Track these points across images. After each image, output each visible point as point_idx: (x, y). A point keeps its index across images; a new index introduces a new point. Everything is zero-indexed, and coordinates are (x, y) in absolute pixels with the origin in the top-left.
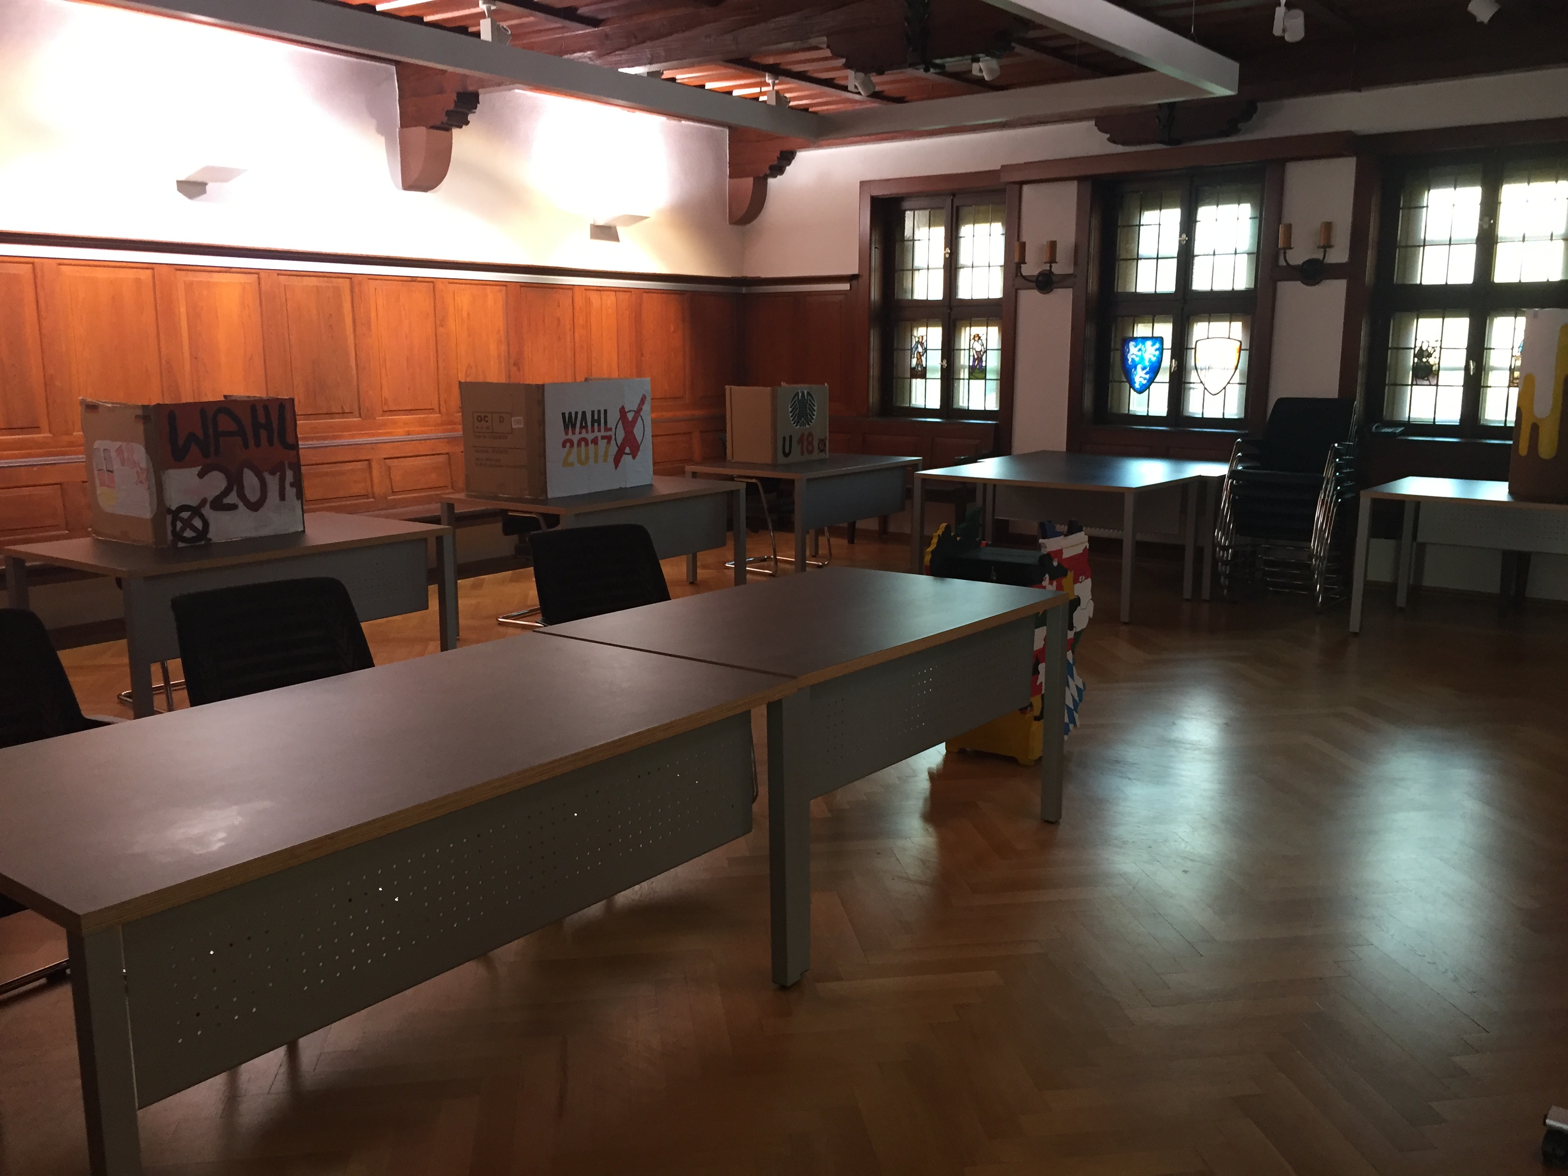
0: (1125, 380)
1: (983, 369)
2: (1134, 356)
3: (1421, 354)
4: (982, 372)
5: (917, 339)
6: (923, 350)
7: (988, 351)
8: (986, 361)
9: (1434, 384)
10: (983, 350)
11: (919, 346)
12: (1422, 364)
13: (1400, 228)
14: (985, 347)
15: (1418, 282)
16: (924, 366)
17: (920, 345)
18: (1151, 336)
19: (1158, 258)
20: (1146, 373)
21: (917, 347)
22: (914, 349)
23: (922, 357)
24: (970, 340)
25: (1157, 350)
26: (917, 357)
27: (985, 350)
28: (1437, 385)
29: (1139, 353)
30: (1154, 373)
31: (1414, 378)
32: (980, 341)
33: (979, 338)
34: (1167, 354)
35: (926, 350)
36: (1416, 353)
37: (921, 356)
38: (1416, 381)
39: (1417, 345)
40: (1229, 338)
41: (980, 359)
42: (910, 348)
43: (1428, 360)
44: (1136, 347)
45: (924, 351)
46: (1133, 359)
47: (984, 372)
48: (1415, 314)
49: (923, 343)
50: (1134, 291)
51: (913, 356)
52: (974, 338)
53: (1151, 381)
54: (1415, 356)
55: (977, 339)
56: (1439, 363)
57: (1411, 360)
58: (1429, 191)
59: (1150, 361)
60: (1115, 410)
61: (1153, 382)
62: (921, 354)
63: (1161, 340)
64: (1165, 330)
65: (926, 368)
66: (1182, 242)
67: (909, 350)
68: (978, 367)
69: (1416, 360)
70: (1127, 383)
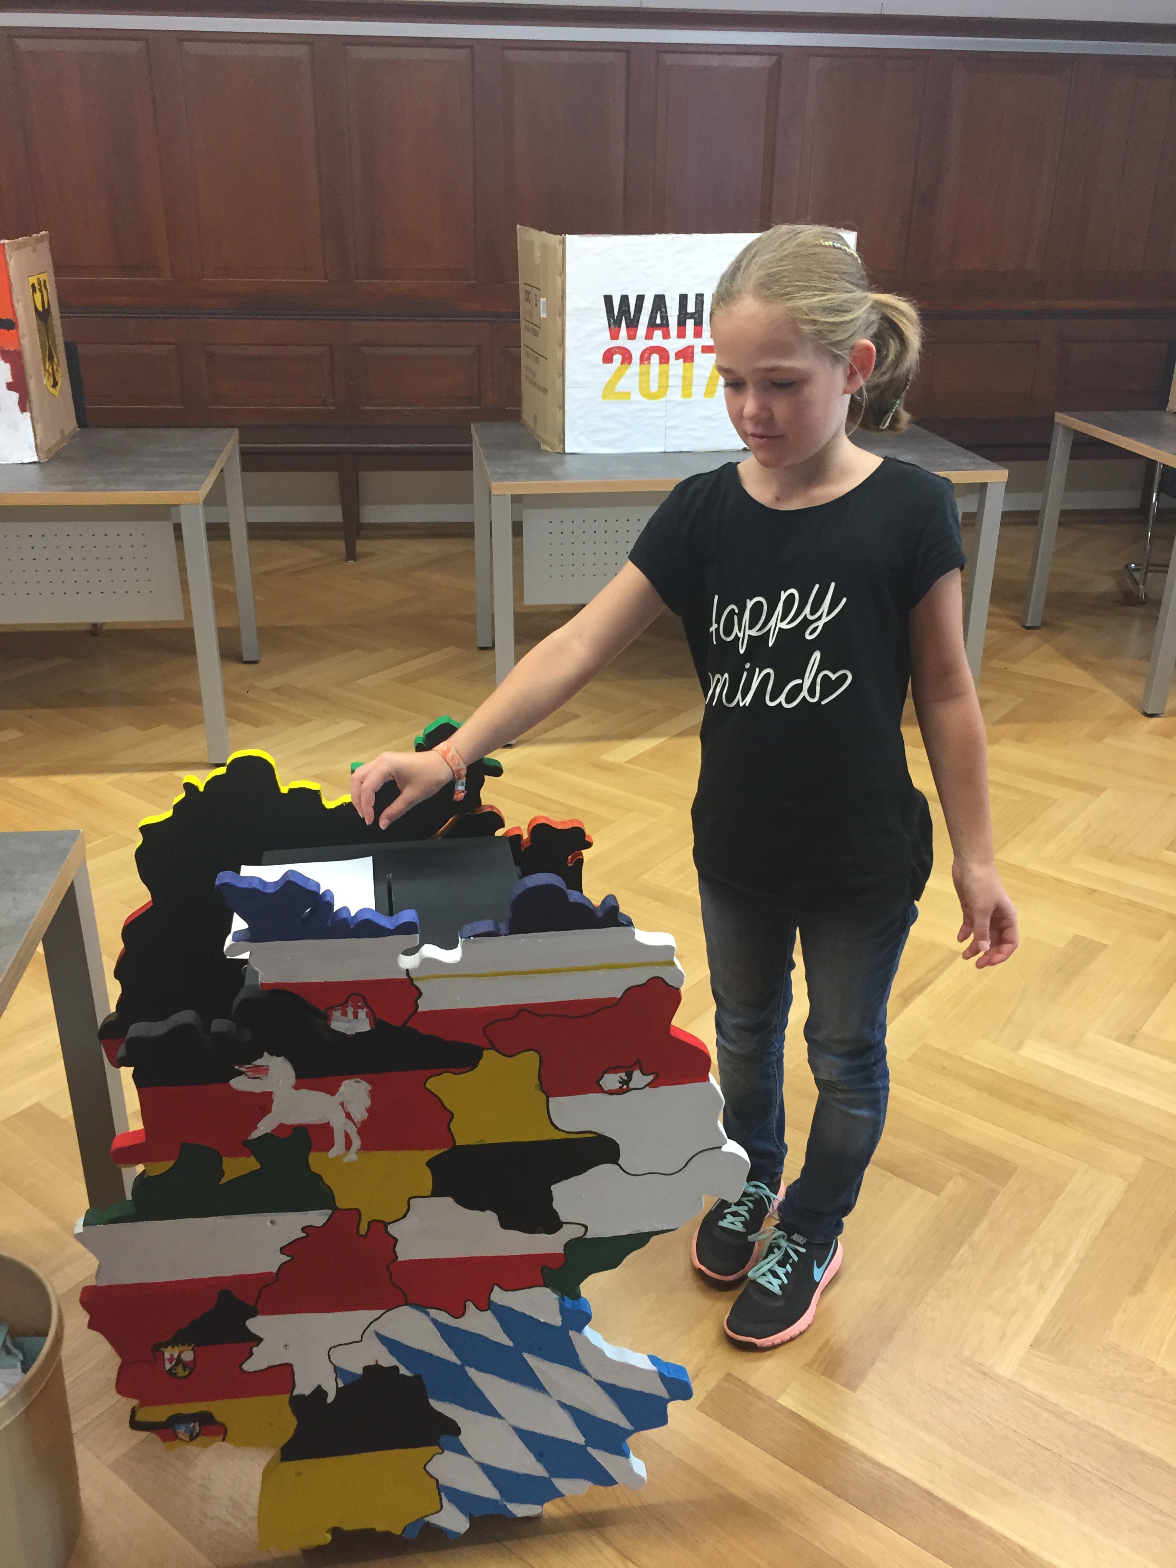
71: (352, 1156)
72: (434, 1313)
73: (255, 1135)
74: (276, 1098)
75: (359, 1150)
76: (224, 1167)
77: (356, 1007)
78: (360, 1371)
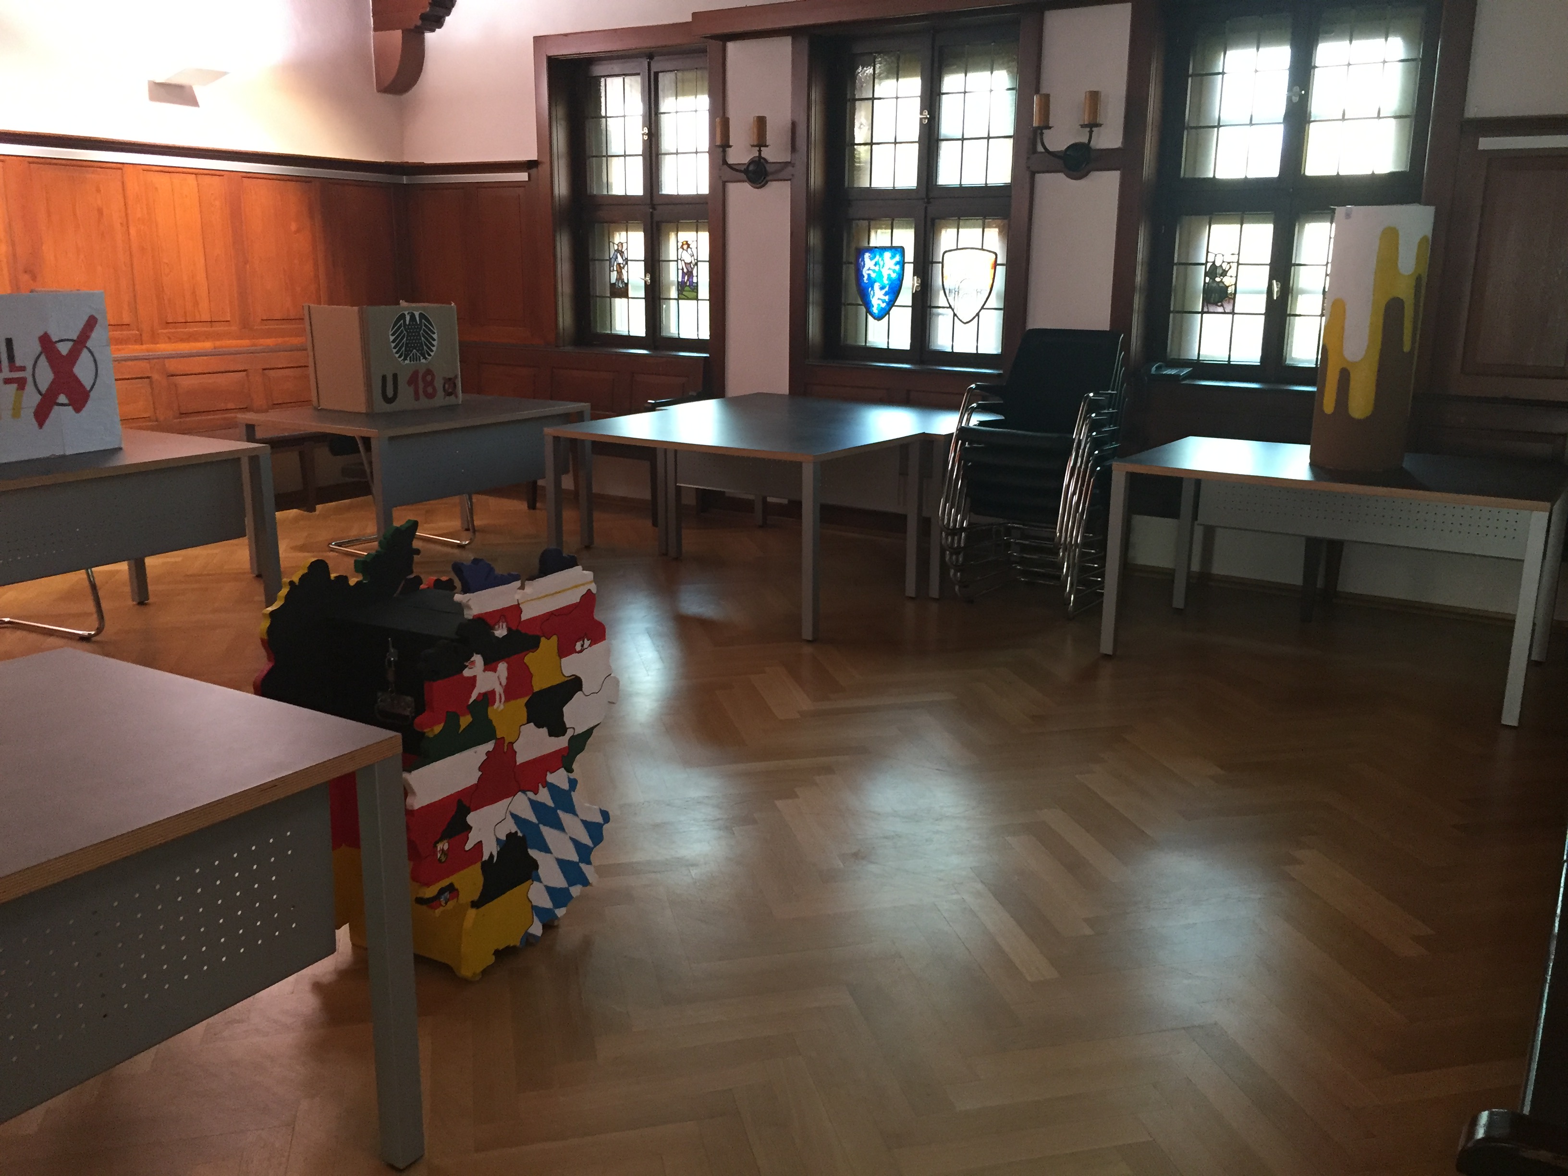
0: (861, 303)
1: (694, 286)
2: (870, 272)
3: (1214, 271)
4: (693, 291)
5: (616, 247)
6: (623, 260)
7: (699, 263)
8: (697, 276)
9: (1229, 311)
10: (693, 262)
11: (618, 254)
12: (1215, 285)
13: (1188, 102)
14: (696, 258)
15: (1211, 176)
16: (626, 281)
17: (620, 254)
18: (890, 245)
19: (895, 143)
20: (885, 294)
21: (617, 258)
22: (613, 260)
23: (623, 270)
24: (678, 249)
25: (897, 263)
26: (617, 270)
27: (696, 261)
28: (1233, 313)
29: (877, 268)
30: (894, 293)
31: (1205, 304)
32: (689, 249)
33: (689, 246)
34: (909, 269)
35: (626, 261)
36: (1207, 270)
37: (621, 268)
38: (1208, 308)
39: (1208, 260)
40: (982, 249)
41: (690, 274)
42: (608, 258)
43: (1222, 279)
44: (871, 259)
45: (624, 263)
46: (869, 275)
47: (695, 290)
48: (1207, 218)
49: (623, 252)
50: (869, 186)
51: (612, 268)
52: (682, 247)
53: (891, 304)
54: (1206, 274)
55: (685, 247)
56: (1235, 284)
57: (1200, 279)
58: (1225, 54)
59: (889, 278)
60: (850, 342)
61: (893, 305)
62: (622, 266)
63: (901, 250)
64: (905, 237)
65: (627, 284)
66: (923, 120)
67: (607, 260)
68: (688, 284)
69: (1208, 279)
70: (863, 307)
71: (502, 707)
72: (529, 793)
73: (471, 701)
74: (478, 678)
75: (505, 702)
76: (461, 723)
77: (503, 622)
78: (505, 839)
